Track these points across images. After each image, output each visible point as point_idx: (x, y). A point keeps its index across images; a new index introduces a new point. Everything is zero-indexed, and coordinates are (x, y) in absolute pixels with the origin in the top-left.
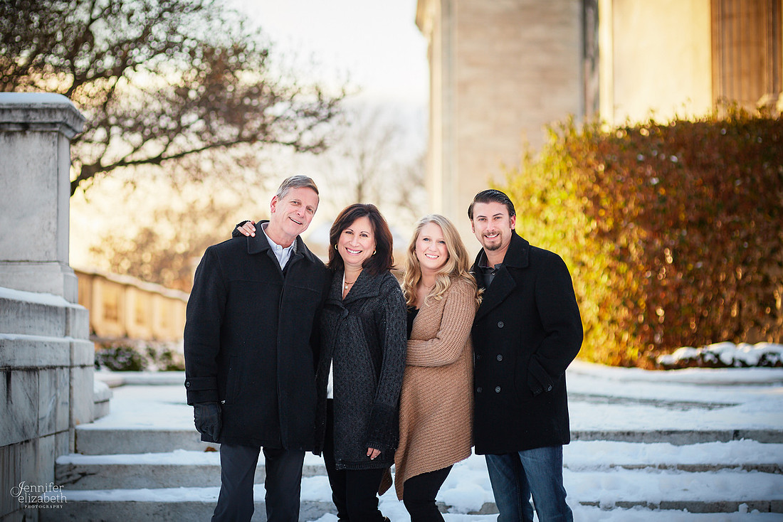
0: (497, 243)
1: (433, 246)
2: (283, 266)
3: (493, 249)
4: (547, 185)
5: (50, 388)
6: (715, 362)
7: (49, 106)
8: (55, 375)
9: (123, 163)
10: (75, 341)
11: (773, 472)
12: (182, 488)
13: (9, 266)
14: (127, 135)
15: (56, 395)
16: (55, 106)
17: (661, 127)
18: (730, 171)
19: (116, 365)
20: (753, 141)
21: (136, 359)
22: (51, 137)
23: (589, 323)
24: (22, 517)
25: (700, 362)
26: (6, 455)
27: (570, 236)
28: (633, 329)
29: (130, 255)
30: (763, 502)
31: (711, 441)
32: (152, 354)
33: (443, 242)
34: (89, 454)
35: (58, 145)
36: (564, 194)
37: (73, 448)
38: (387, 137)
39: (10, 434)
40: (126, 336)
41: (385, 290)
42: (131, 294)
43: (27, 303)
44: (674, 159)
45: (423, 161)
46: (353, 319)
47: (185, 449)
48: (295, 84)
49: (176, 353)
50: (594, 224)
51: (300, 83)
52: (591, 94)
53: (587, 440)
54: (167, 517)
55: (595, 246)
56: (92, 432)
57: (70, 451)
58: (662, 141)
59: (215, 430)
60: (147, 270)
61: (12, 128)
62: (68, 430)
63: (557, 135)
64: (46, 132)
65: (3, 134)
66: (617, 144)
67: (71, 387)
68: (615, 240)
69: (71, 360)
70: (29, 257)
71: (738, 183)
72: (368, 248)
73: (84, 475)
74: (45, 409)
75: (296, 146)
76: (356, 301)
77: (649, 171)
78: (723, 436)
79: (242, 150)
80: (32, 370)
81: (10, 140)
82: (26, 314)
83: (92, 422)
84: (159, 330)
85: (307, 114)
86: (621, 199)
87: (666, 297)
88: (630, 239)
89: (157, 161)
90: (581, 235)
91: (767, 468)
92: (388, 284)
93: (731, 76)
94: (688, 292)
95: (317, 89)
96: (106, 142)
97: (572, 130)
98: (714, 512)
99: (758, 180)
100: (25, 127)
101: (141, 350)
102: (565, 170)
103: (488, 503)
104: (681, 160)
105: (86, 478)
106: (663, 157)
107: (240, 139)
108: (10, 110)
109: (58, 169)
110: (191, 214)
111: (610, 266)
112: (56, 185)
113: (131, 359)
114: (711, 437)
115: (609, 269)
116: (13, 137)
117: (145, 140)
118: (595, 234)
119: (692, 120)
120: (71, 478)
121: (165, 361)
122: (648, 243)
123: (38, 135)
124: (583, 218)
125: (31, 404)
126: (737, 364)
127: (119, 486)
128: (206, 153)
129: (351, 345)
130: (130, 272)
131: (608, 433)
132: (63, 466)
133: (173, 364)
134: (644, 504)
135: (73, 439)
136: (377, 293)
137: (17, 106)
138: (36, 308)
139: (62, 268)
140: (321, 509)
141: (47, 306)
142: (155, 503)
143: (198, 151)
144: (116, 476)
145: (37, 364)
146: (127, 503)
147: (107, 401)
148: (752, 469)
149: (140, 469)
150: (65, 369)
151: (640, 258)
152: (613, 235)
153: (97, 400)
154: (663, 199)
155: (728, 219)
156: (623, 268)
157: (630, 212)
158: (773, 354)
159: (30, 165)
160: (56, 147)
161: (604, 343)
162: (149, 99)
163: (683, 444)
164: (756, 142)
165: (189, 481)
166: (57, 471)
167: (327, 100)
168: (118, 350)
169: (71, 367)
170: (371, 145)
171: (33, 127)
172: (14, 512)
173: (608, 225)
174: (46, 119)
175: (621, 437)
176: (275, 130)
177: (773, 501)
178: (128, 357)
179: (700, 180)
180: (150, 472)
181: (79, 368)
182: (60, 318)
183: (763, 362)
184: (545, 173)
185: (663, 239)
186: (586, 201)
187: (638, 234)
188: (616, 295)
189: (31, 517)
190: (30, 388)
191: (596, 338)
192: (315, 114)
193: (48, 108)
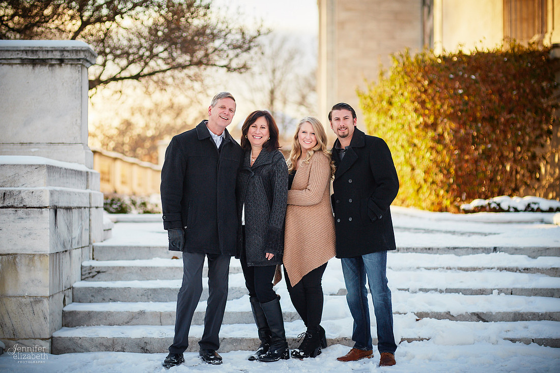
0: (346, 133)
1: (308, 136)
2: (218, 147)
3: (344, 137)
4: (392, 93)
5: (79, 220)
6: (498, 209)
7: (76, 49)
8: (81, 212)
9: (114, 79)
10: (92, 192)
11: (516, 272)
12: (158, 280)
13: (52, 146)
14: (117, 60)
15: (82, 224)
16: (79, 49)
17: (466, 56)
18: (509, 85)
19: (111, 210)
20: (525, 65)
21: (124, 206)
22: (77, 68)
23: (419, 183)
24: (63, 296)
25: (488, 208)
26: (55, 259)
27: (406, 127)
28: (446, 187)
29: (115, 138)
30: (507, 289)
31: (479, 253)
32: (134, 203)
33: (314, 134)
34: (100, 260)
35: (81, 72)
36: (402, 99)
37: (92, 257)
38: (291, 58)
39: (57, 246)
40: (115, 192)
41: (275, 160)
42: (118, 164)
43: (65, 169)
44: (473, 77)
45: (315, 74)
46: (257, 178)
47: (159, 257)
48: (227, 27)
49: (149, 203)
50: (421, 119)
51: (230, 27)
52: (428, 30)
53: (404, 252)
54: (149, 297)
55: (424, 134)
56: (103, 247)
57: (90, 259)
58: (466, 65)
59: (181, 244)
60: (126, 148)
61: (53, 62)
62: (88, 246)
63: (398, 61)
64: (74, 64)
65: (48, 65)
66: (437, 67)
67: (90, 220)
68: (435, 130)
69: (90, 203)
70: (65, 142)
71: (515, 93)
72: (266, 135)
73: (99, 272)
74: (76, 233)
75: (229, 68)
76: (258, 167)
77: (457, 84)
78: (486, 250)
79: (193, 70)
80: (68, 209)
81: (52, 70)
82: (65, 175)
83: (102, 242)
84: (137, 189)
85: (235, 47)
86: (439, 103)
87: (468, 167)
88: (444, 129)
89: (137, 77)
90: (413, 125)
91: (512, 269)
92: (277, 156)
93: (516, 20)
94: (482, 164)
95: (241, 30)
96: (104, 65)
97: (407, 58)
98: (478, 295)
99: (528, 90)
100: (61, 61)
101: (127, 201)
102: (403, 84)
103: (342, 289)
104: (478, 78)
105: (100, 274)
106: (466, 76)
107: (192, 63)
108: (52, 51)
109: (81, 87)
110: (156, 110)
111: (432, 146)
112: (80, 97)
113: (121, 206)
114: (481, 250)
115: (432, 148)
116: (54, 68)
117: (130, 63)
118: (422, 125)
119: (486, 51)
120: (91, 275)
121: (142, 208)
122: (456, 132)
123: (69, 66)
124: (415, 115)
125: (68, 229)
126: (512, 210)
127: (120, 279)
128: (169, 73)
129: (256, 193)
130: (114, 149)
131: (417, 249)
132: (86, 267)
133: (147, 210)
134: (436, 290)
135: (92, 251)
136: (270, 162)
137: (56, 49)
138: (70, 172)
139: (84, 148)
140: (241, 293)
141: (76, 170)
142: (142, 289)
143: (164, 71)
144: (118, 274)
145: (71, 205)
146: (125, 288)
147: (110, 229)
148: (503, 270)
149: (133, 269)
150: (86, 209)
151: (451, 142)
152: (434, 126)
153: (105, 229)
154: (466, 103)
155: (508, 117)
156: (440, 147)
157: (445, 111)
158: (535, 203)
159: (65, 84)
160: (80, 74)
161: (428, 196)
162: (131, 36)
163: (462, 255)
164: (527, 66)
165: (162, 276)
166: (83, 270)
167: (248, 38)
168: (113, 200)
169: (90, 208)
170: (280, 63)
171: (66, 61)
172: (59, 292)
173: (431, 120)
174: (74, 57)
175: (425, 251)
176: (215, 57)
177: (514, 288)
178: (119, 205)
179: (490, 91)
180: (139, 270)
181: (95, 208)
182: (83, 178)
183: (529, 208)
184: (391, 86)
185: (466, 129)
186: (416, 104)
187: (449, 126)
188: (435, 165)
189: (68, 297)
190: (68, 219)
191: (423, 193)
192: (240, 47)
193: (75, 50)
